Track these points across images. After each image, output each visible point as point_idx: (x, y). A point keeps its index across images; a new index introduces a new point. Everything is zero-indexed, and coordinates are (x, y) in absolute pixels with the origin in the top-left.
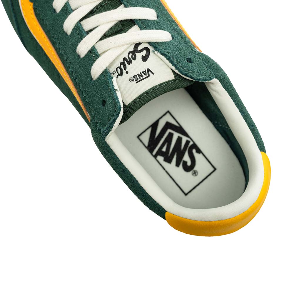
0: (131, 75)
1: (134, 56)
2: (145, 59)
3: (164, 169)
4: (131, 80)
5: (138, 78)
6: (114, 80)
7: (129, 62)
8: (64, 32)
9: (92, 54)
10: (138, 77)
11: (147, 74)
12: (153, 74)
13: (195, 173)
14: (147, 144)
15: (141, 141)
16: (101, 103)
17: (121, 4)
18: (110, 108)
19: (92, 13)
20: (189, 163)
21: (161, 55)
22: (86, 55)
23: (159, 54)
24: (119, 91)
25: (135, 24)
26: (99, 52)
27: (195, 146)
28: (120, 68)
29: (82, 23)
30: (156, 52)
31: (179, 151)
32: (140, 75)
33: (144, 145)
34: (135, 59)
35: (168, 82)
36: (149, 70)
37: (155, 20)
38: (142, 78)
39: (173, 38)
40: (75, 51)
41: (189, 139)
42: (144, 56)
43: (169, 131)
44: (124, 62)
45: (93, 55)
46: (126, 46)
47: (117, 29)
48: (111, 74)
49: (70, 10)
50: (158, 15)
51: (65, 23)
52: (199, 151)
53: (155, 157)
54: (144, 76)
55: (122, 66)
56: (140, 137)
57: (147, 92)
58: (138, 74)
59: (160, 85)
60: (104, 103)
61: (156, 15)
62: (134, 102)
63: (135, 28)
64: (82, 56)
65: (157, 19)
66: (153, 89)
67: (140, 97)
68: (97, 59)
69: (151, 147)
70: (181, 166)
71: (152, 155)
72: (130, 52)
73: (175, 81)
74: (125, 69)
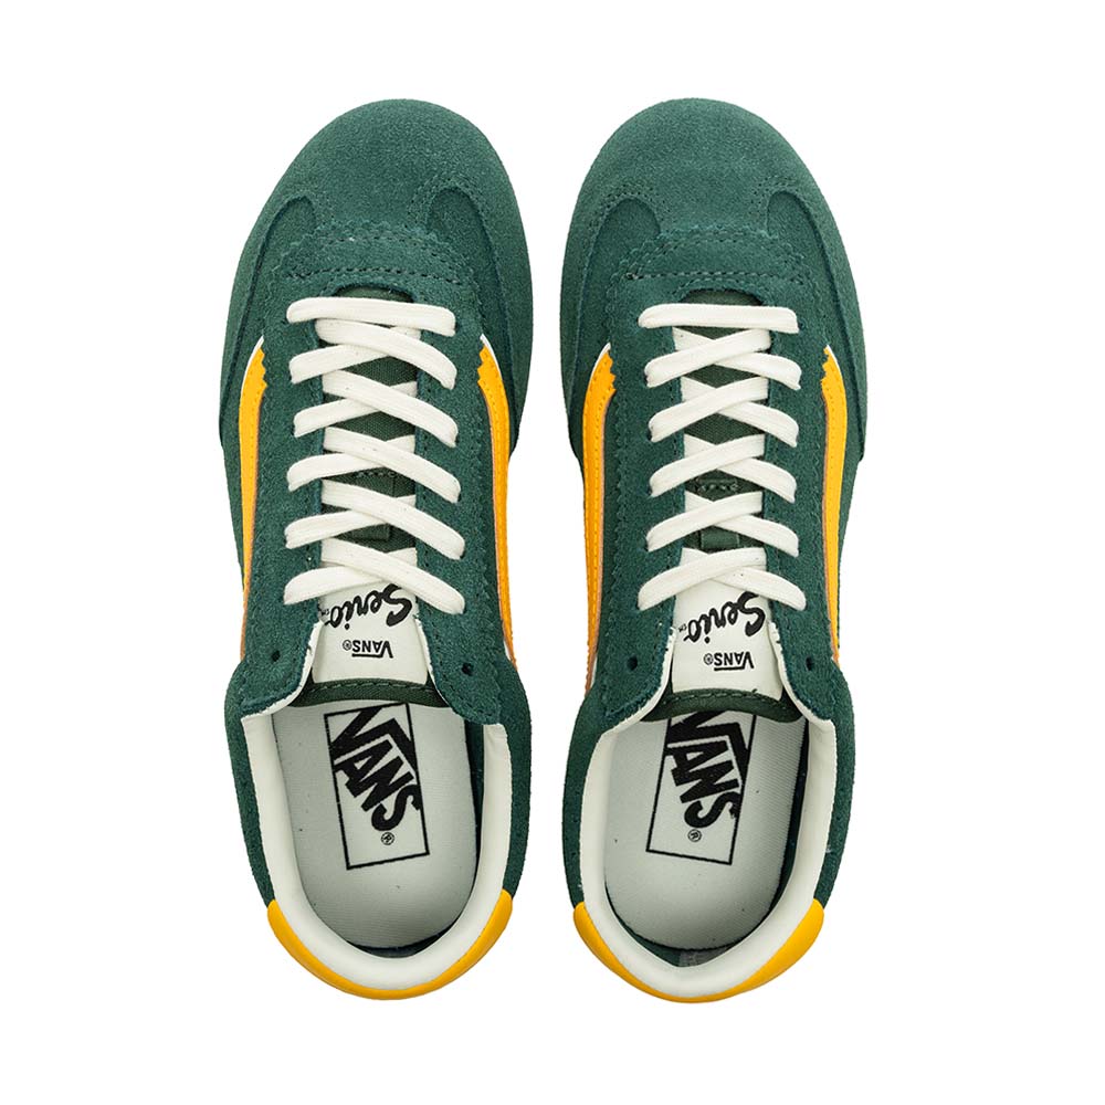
0: (352, 635)
1: (376, 604)
2: (393, 620)
3: (338, 800)
4: (346, 646)
5: (360, 648)
6: (318, 626)
7: (362, 611)
8: (285, 479)
9: (308, 554)
10: (361, 646)
11: (380, 651)
12: (391, 656)
13: (388, 839)
14: (333, 739)
15: (327, 726)
16: (271, 651)
17: (413, 493)
18: (281, 675)
19: (351, 478)
20: (388, 816)
21: (422, 633)
22: (297, 549)
23: (420, 628)
24: (313, 653)
25: (414, 546)
26: (325, 557)
27: (416, 791)
28: (341, 610)
29: (325, 482)
30: (417, 620)
31: (383, 783)
32: (366, 646)
33: (328, 736)
34: (375, 610)
35: (408, 685)
36: (387, 645)
37: (453, 560)
38: (366, 652)
39: (465, 610)
40: (283, 528)
41: (413, 774)
42: (395, 613)
43: (388, 737)
44: (353, 605)
45: (310, 556)
46: (374, 580)
47: (378, 535)
48: (319, 610)
49: (318, 446)
50: (465, 553)
51: (295, 465)
52: (418, 804)
53: (335, 769)
54: (373, 652)
55: (346, 609)
56: (330, 719)
57: (360, 682)
58: (364, 642)
59: (391, 683)
60: (276, 656)
61: (461, 551)
62: (331, 685)
63: (410, 554)
64: (290, 545)
65: (458, 558)
66: (375, 682)
67: (343, 683)
68: (312, 568)
69: (337, 748)
70: (372, 810)
71: (332, 762)
72: (374, 593)
73: (422, 688)
74: (348, 617)
